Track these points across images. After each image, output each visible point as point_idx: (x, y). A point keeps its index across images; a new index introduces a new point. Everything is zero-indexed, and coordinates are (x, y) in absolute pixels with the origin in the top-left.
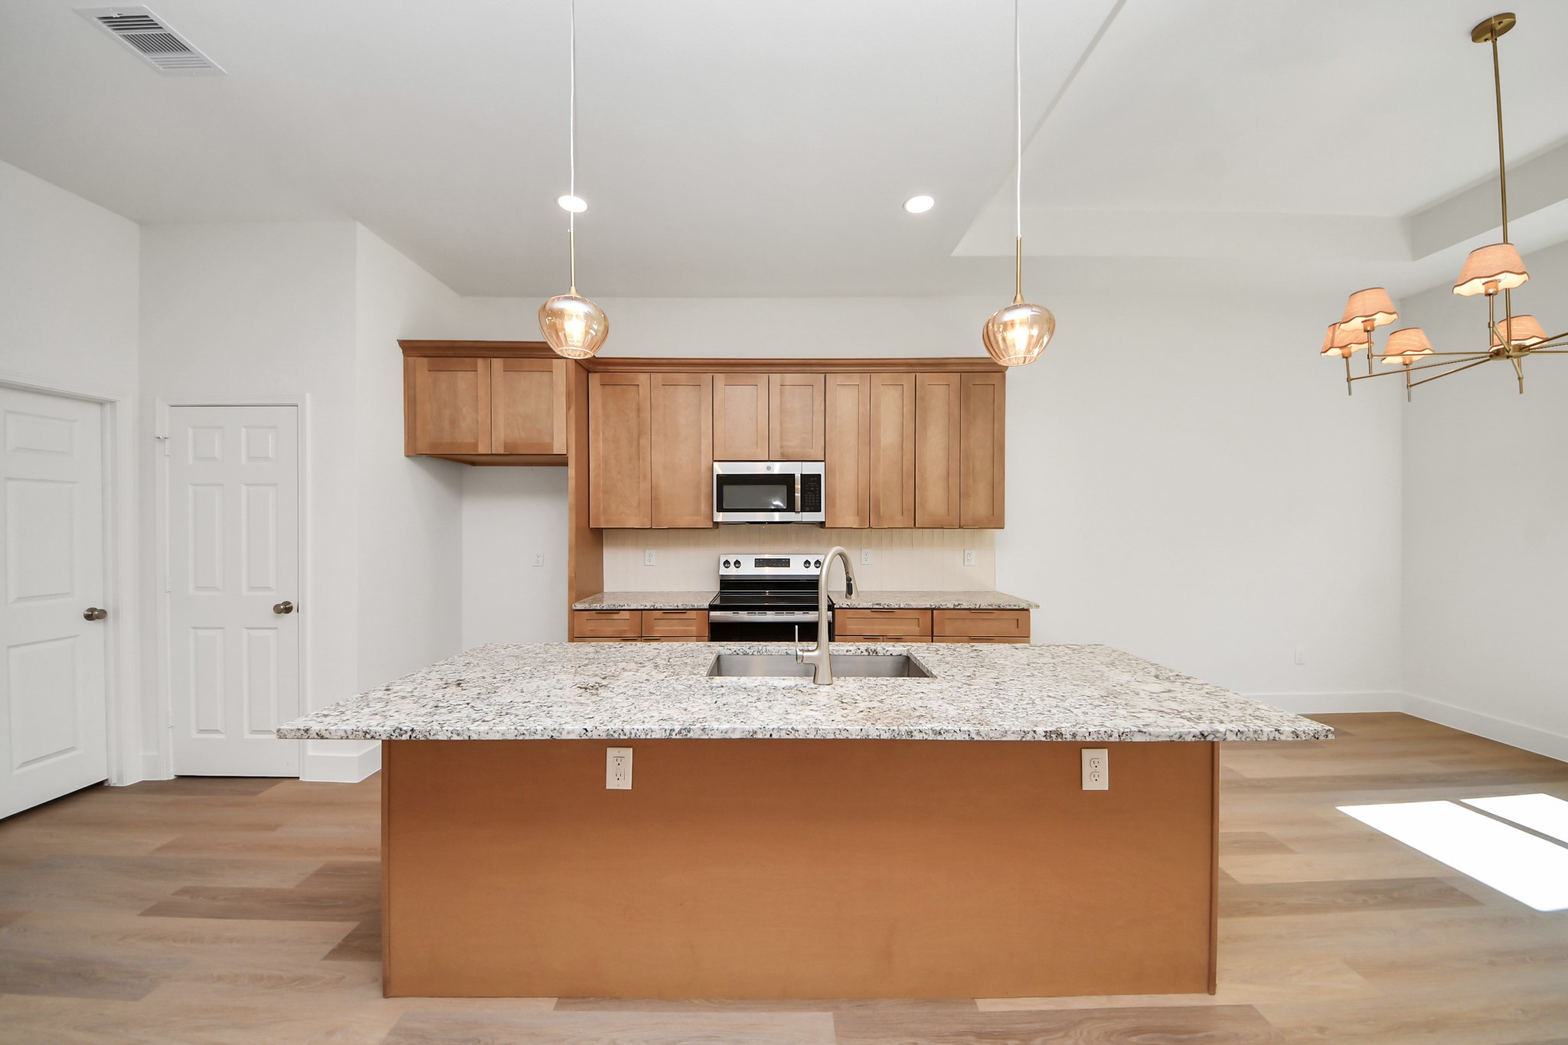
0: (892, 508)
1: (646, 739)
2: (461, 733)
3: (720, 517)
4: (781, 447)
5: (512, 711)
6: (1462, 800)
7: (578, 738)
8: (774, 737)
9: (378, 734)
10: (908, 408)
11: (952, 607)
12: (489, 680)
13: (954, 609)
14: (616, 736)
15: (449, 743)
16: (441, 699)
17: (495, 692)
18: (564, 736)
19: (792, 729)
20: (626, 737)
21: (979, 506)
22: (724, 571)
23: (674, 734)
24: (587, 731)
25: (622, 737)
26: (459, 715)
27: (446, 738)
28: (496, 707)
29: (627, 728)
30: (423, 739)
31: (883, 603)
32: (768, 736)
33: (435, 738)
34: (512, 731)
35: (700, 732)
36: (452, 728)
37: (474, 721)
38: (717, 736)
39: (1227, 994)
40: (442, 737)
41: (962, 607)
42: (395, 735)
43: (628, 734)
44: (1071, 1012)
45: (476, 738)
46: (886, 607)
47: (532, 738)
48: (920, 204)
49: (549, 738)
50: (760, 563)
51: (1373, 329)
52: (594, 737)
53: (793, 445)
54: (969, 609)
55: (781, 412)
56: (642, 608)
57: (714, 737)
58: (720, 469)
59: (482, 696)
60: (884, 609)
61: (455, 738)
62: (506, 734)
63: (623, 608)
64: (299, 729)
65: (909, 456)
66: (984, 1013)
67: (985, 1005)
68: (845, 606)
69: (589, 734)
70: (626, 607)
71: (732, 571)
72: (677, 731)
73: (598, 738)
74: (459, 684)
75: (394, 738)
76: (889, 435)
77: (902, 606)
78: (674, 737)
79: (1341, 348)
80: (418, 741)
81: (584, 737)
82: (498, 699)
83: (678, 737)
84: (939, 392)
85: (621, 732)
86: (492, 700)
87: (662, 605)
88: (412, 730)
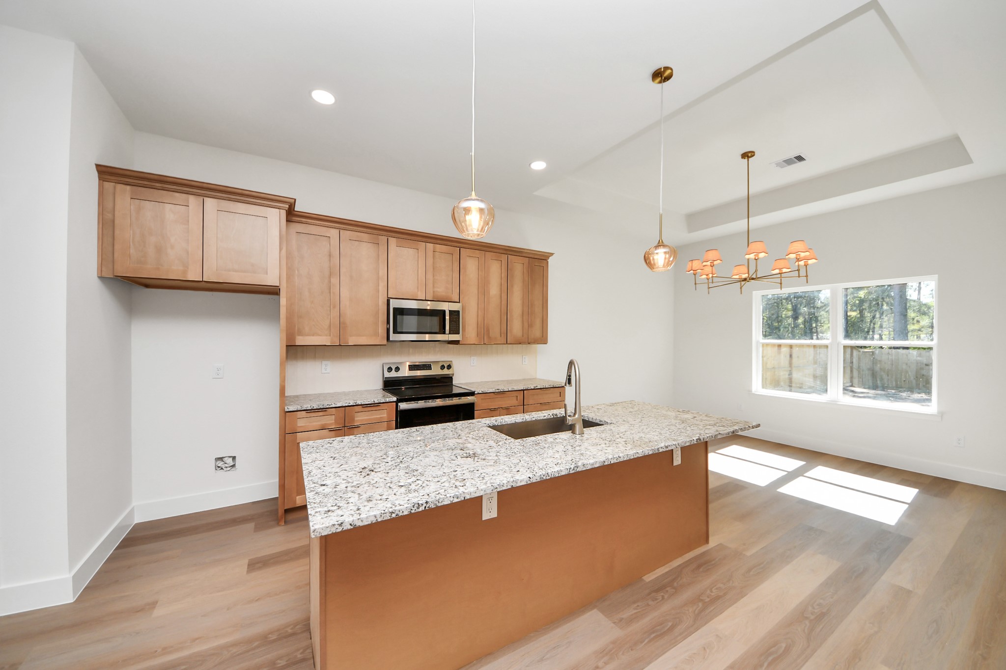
0: (495, 332)
1: (559, 476)
2: (459, 496)
3: (393, 337)
4: (434, 292)
6: (716, 452)
7: (526, 483)
8: (612, 462)
9: (401, 511)
10: (504, 275)
11: (533, 388)
13: (534, 389)
14: (544, 478)
15: (452, 505)
18: (519, 484)
19: (619, 457)
20: (549, 478)
21: (537, 332)
22: (387, 375)
23: (571, 470)
24: (530, 478)
25: (548, 478)
27: (449, 503)
29: (549, 471)
30: (434, 507)
31: (500, 389)
32: (609, 463)
33: (442, 504)
34: (490, 487)
35: (582, 467)
36: (453, 494)
38: (589, 467)
39: (713, 542)
40: (447, 502)
41: (538, 388)
42: (414, 509)
43: (550, 475)
44: (675, 568)
45: (468, 498)
46: (502, 391)
47: (501, 489)
48: (539, 166)
49: (510, 487)
50: (412, 368)
51: (713, 265)
52: (534, 481)
53: (441, 291)
54: (541, 389)
55: (433, 269)
56: (347, 405)
57: (588, 468)
58: (394, 304)
60: (501, 392)
61: (456, 500)
62: (487, 491)
63: (331, 406)
64: (334, 525)
65: (504, 302)
66: (649, 582)
67: (649, 578)
68: (481, 392)
69: (531, 480)
70: (334, 406)
71: (393, 374)
72: (572, 468)
73: (536, 481)
75: (413, 511)
76: (494, 290)
77: (510, 390)
78: (571, 472)
79: (694, 270)
80: (431, 509)
81: (529, 482)
83: (573, 472)
84: (519, 267)
85: (547, 475)
87: (362, 402)
88: (427, 502)
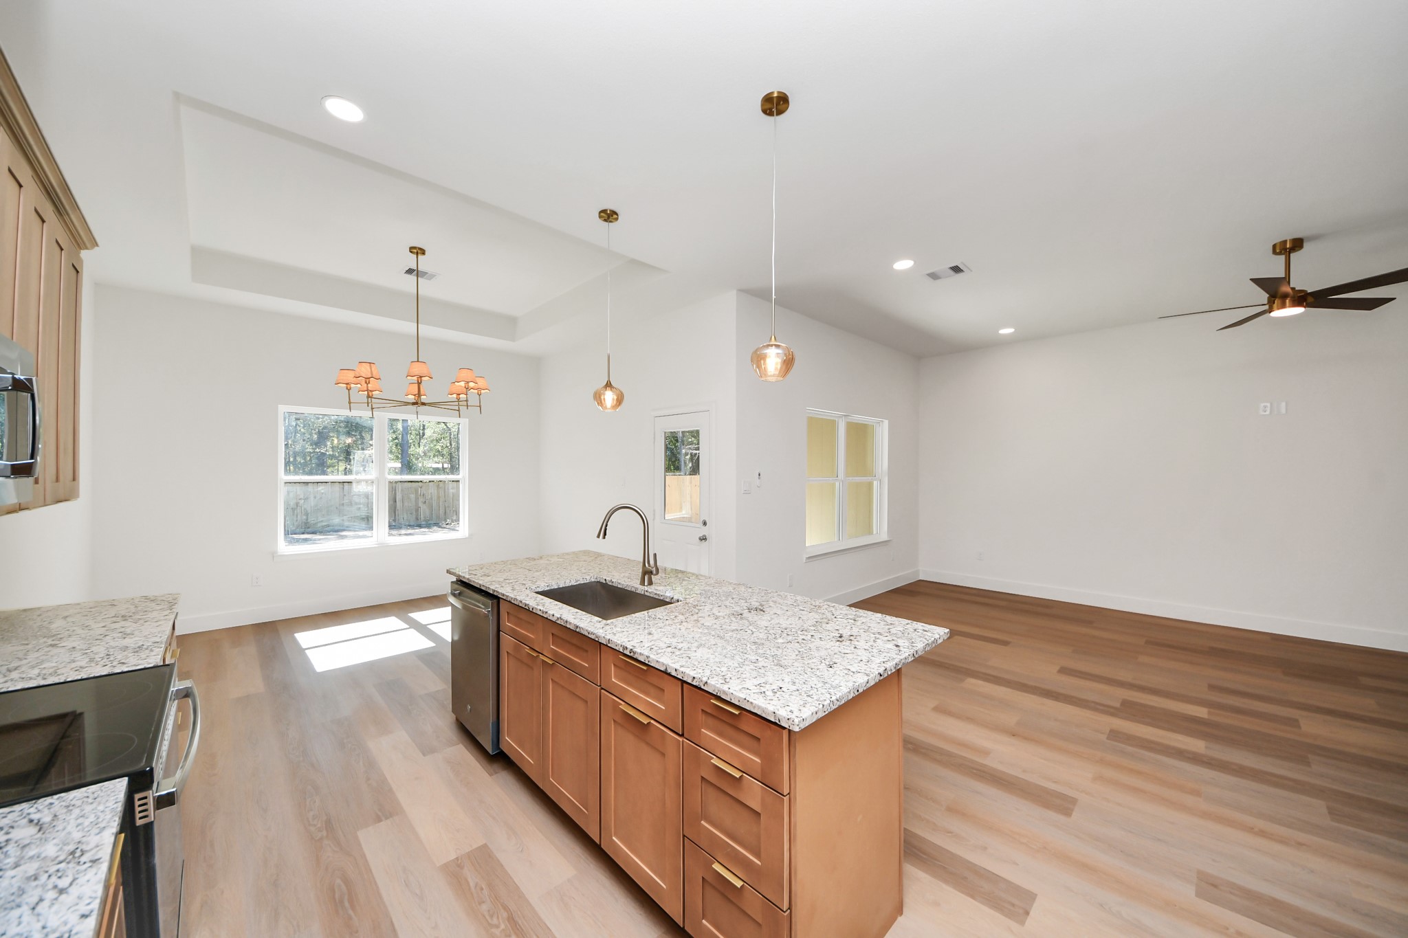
5: (812, 607)
12: (817, 636)
16: (853, 626)
17: (817, 622)
26: (841, 612)
28: (820, 611)
37: (833, 607)
59: (826, 621)
74: (841, 637)
82: (817, 617)
86: (821, 616)
